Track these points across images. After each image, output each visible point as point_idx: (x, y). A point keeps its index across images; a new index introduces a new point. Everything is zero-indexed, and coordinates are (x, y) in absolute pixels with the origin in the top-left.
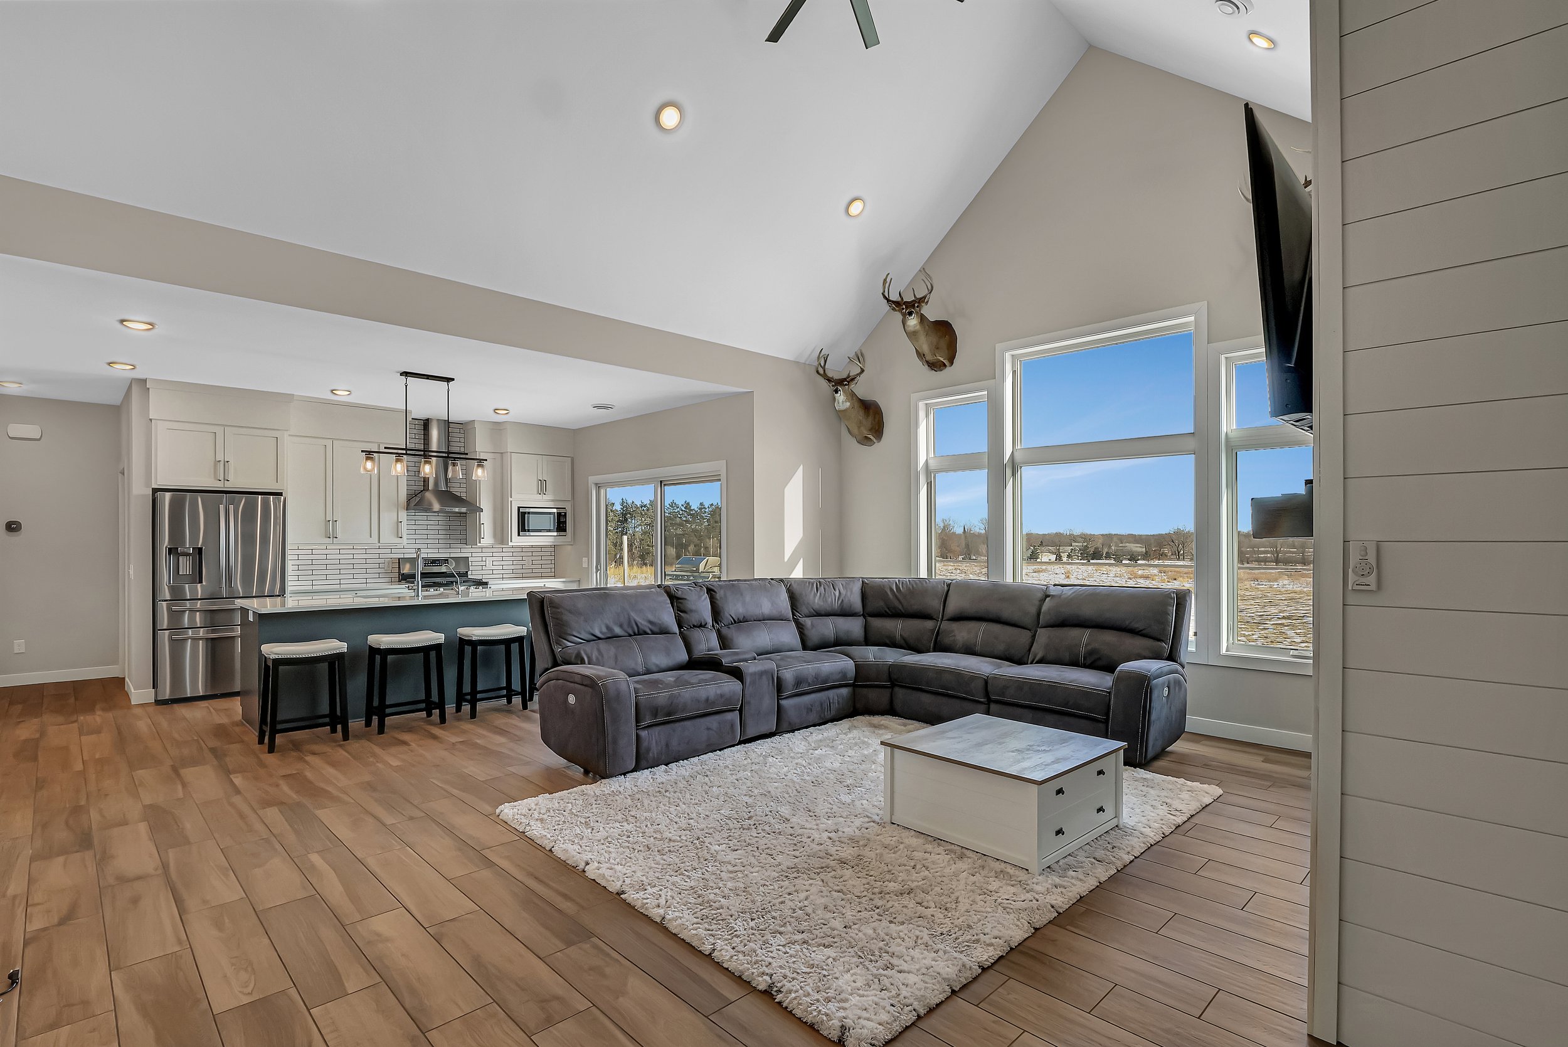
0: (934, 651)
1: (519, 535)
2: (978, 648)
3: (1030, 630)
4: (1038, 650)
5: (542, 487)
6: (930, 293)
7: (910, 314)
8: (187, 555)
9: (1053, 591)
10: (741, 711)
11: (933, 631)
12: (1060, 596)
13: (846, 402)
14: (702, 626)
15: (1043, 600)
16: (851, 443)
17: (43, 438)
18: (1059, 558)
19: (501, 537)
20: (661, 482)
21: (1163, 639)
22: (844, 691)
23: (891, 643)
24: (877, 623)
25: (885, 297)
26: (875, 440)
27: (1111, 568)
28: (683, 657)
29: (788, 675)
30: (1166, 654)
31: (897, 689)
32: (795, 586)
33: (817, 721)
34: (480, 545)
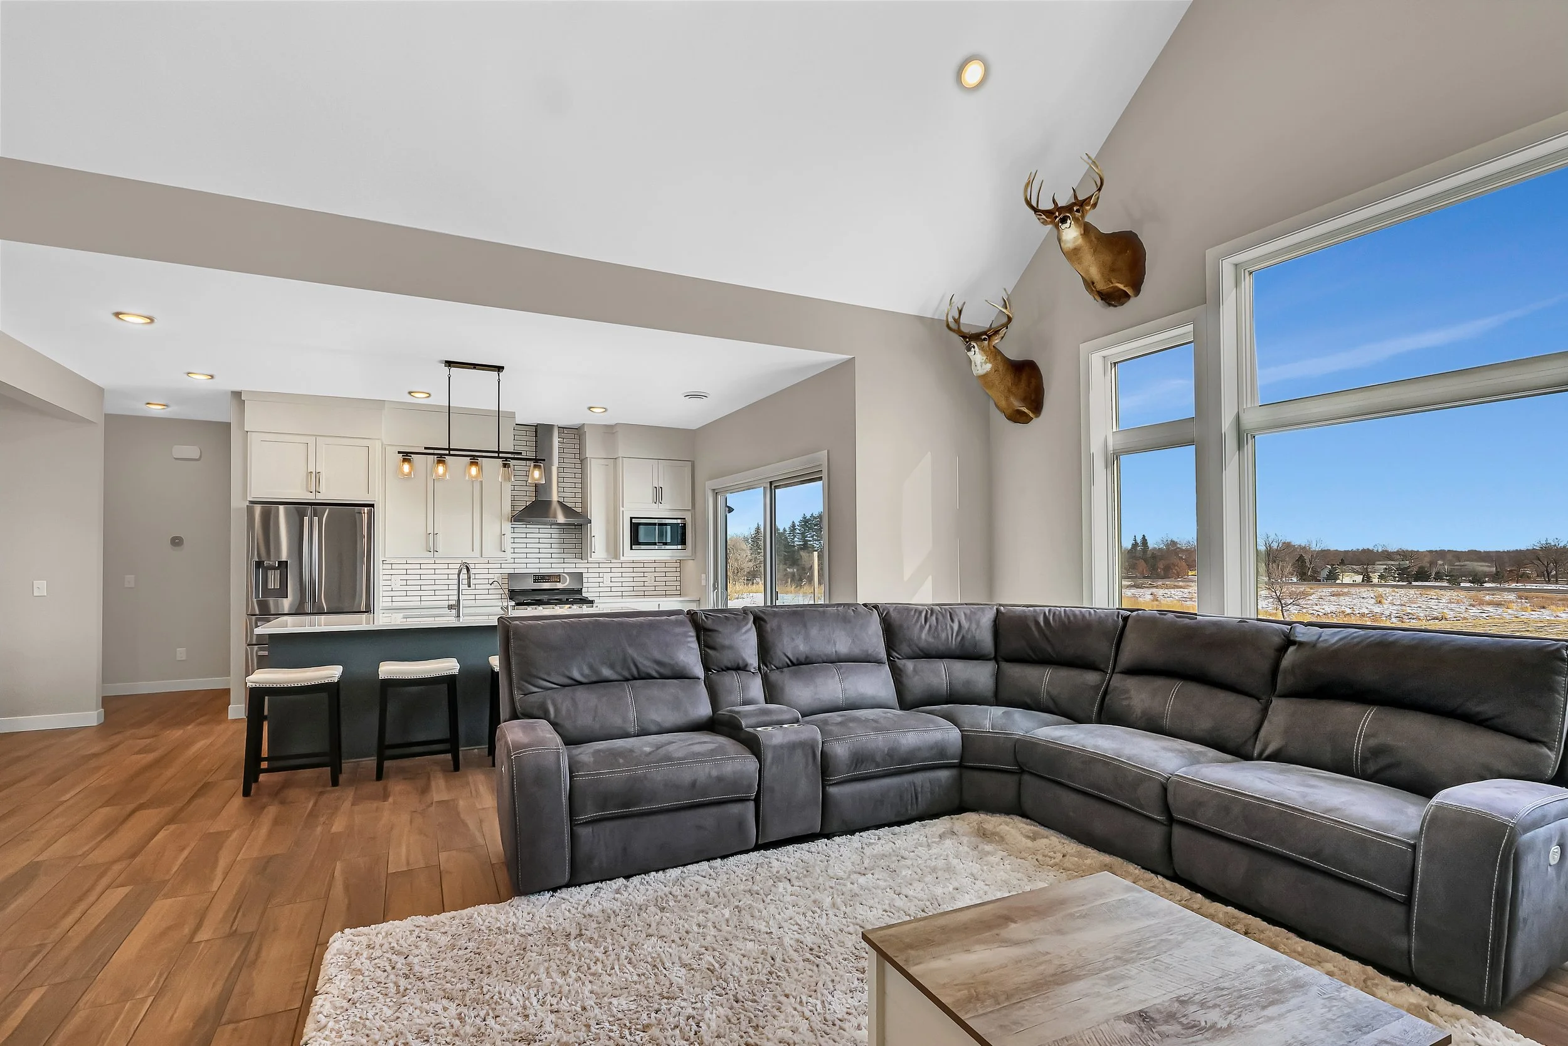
0: (1100, 721)
1: (631, 549)
2: (1167, 723)
3: (1258, 699)
4: (1272, 734)
5: (658, 495)
6: (1099, 190)
7: (1064, 220)
8: (274, 568)
9: (1303, 634)
10: (757, 800)
11: (1097, 688)
12: (1313, 645)
13: (986, 363)
14: (740, 668)
15: (1282, 649)
16: (1000, 420)
17: (202, 458)
18: (1367, 580)
19: (614, 552)
20: (771, 483)
21: (1545, 740)
22: (944, 775)
23: (1030, 703)
24: (1017, 673)
25: (1029, 203)
26: (1031, 415)
27: (1442, 592)
28: (704, 710)
29: (840, 750)
30: (1550, 772)
31: (1026, 778)
32: (893, 614)
33: (893, 819)
34: (591, 559)
